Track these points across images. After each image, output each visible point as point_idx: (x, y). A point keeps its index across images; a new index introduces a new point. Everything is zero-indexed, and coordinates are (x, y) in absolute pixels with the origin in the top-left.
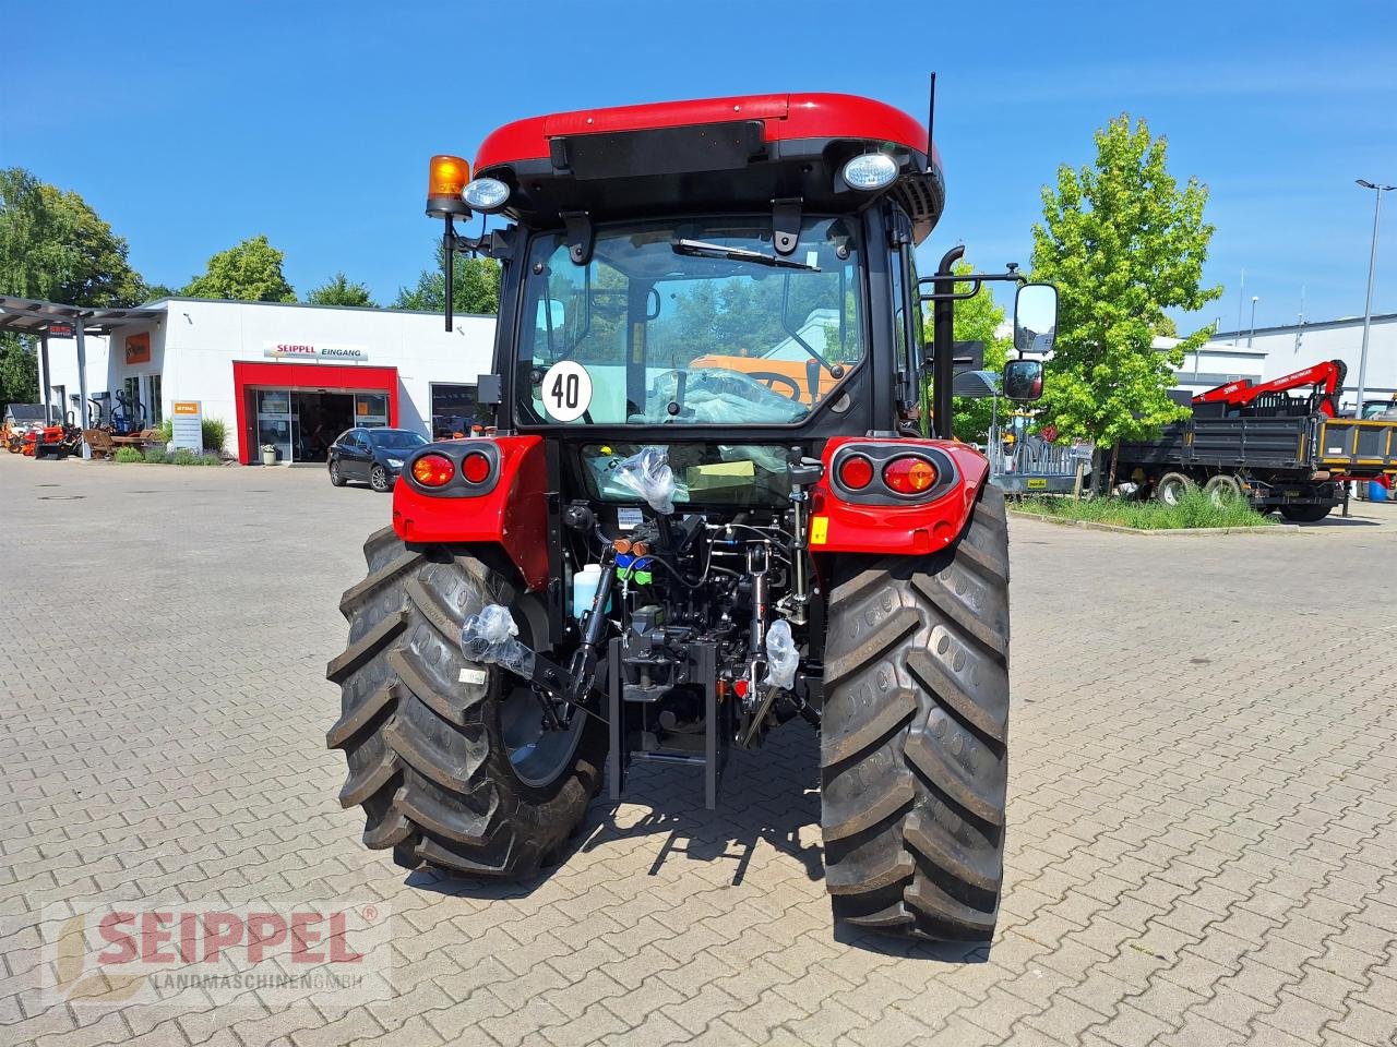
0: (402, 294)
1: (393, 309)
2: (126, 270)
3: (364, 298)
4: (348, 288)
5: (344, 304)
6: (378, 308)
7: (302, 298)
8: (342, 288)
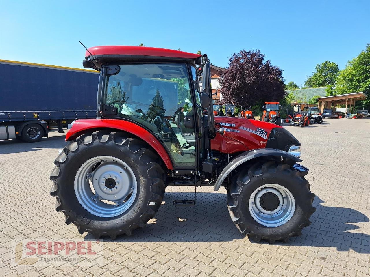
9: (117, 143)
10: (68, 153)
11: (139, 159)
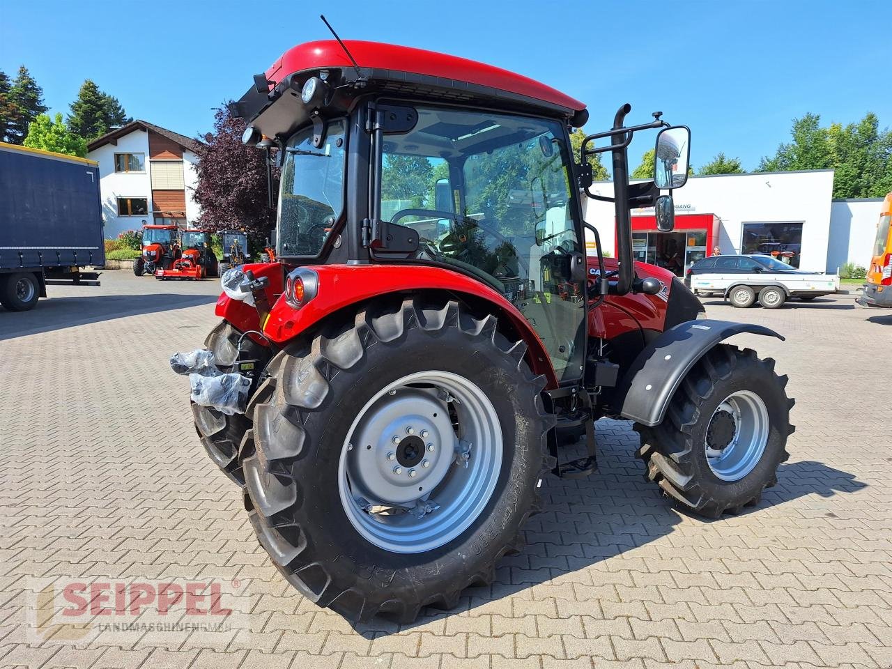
0: (763, 161)
1: (756, 172)
2: (600, 167)
3: (735, 167)
4: (726, 162)
5: (722, 173)
6: (745, 173)
7: (697, 172)
8: (722, 162)
9: (467, 332)
10: (331, 373)
11: (516, 370)
